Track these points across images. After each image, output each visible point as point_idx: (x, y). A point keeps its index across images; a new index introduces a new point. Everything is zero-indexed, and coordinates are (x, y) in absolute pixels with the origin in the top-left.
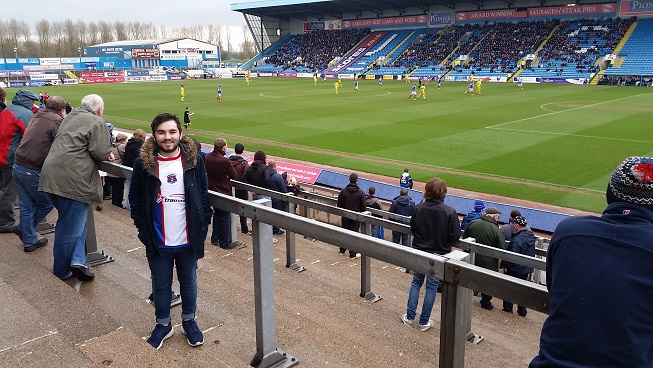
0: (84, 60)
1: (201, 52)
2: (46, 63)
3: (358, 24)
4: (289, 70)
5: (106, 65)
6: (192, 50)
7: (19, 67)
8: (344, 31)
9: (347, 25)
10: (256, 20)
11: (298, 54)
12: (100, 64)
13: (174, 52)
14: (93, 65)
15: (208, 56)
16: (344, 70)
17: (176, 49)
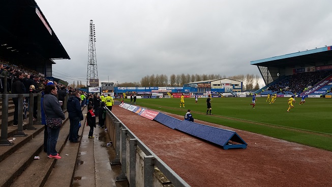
0: (177, 88)
1: (232, 85)
2: (160, 89)
3: (325, 68)
4: (280, 94)
5: (186, 90)
6: (227, 84)
7: (150, 90)
8: (317, 72)
9: (319, 68)
10: (265, 69)
11: (287, 85)
12: (183, 90)
13: (219, 85)
14: (180, 90)
15: (236, 87)
16: (312, 93)
17: (219, 84)
